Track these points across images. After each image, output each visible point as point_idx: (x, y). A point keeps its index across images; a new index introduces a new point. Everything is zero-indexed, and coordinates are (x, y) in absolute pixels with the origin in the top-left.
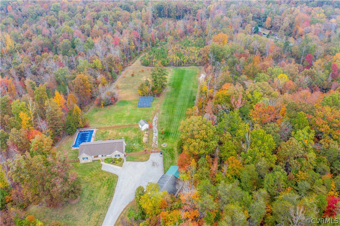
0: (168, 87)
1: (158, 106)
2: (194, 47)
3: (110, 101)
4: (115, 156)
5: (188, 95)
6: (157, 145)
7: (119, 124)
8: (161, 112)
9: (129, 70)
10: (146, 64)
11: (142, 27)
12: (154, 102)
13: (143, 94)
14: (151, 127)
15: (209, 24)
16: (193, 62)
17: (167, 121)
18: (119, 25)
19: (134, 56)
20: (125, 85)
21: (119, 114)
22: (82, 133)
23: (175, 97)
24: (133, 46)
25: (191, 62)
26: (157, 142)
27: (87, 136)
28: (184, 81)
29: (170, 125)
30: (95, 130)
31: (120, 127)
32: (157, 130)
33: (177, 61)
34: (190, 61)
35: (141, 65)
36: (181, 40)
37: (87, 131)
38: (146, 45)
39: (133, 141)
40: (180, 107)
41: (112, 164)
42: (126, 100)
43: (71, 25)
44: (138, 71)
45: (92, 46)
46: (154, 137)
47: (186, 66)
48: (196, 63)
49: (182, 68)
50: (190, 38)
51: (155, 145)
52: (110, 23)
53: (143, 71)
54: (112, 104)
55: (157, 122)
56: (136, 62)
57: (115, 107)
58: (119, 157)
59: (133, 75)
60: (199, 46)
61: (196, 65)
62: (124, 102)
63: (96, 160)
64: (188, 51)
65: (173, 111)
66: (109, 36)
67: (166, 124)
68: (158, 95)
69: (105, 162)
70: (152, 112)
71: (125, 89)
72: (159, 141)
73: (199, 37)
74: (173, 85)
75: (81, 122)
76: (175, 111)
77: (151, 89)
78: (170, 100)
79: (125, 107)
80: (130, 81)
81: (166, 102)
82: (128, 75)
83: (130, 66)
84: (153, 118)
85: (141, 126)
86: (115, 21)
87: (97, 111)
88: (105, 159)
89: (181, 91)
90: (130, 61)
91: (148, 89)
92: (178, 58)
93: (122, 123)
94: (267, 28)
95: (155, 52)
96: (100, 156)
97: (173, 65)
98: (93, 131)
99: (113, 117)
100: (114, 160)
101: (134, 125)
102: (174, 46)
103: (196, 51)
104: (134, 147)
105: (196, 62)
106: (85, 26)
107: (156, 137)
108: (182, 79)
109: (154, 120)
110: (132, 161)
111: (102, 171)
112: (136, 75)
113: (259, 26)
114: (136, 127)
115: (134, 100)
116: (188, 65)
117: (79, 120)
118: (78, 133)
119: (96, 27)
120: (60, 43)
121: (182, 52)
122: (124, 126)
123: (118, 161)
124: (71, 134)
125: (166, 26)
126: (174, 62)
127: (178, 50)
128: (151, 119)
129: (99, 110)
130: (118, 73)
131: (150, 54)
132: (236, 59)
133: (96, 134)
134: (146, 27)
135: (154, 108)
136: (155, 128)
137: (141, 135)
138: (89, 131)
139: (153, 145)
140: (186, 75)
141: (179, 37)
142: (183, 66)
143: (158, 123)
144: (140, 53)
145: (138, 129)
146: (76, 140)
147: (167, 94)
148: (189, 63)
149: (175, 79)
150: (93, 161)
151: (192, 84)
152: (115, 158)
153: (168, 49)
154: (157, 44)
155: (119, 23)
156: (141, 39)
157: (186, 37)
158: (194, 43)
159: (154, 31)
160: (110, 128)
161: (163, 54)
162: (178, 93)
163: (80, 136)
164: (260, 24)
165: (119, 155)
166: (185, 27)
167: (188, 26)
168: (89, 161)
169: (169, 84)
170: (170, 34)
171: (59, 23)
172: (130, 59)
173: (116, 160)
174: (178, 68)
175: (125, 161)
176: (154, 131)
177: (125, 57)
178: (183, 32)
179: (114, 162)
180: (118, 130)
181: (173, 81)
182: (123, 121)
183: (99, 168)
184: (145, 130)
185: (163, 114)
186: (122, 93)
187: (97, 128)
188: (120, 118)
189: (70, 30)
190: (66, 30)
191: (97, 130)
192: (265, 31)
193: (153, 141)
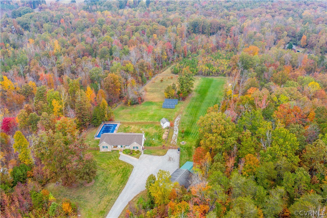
0: (194, 93)
1: (182, 109)
2: (224, 60)
3: (136, 100)
4: (134, 148)
5: (214, 101)
6: (176, 142)
7: (142, 121)
8: (184, 114)
9: (159, 77)
10: (175, 72)
11: (176, 40)
12: (179, 105)
13: (168, 97)
14: (172, 125)
15: (241, 40)
16: (222, 73)
17: (189, 122)
18: (155, 37)
19: (165, 65)
20: (154, 89)
21: (143, 112)
22: (106, 126)
23: (200, 102)
24: (166, 55)
25: (219, 73)
26: (176, 140)
27: (111, 128)
28: (211, 89)
29: (191, 126)
30: (119, 125)
31: (142, 123)
32: (178, 129)
33: (206, 71)
34: (219, 71)
35: (171, 73)
36: (212, 53)
37: (111, 125)
38: (178, 56)
39: (153, 137)
40: (204, 111)
41: (129, 155)
42: (152, 101)
43: (112, 35)
44: (167, 78)
45: (128, 53)
46: (174, 135)
47: (214, 76)
48: (224, 74)
49: (210, 78)
50: (222, 52)
51: (174, 142)
52: (147, 35)
53: (172, 78)
54: (138, 104)
55: (179, 121)
56: (166, 71)
57: (141, 107)
58: (137, 149)
59: (162, 81)
60: (229, 59)
61: (225, 75)
62: (150, 103)
63: (115, 150)
64: (218, 63)
65: (196, 114)
66: (144, 46)
67: (188, 125)
68: (184, 99)
69: (124, 153)
70: (176, 113)
71: (153, 92)
72: (178, 139)
73: (231, 51)
74: (200, 91)
75: (106, 115)
76: (199, 114)
77: (177, 92)
78: (195, 104)
79: (150, 107)
80: (159, 86)
81: (190, 106)
82: (158, 81)
83: (160, 73)
84: (175, 118)
85: (162, 124)
86: (152, 34)
87: (123, 109)
88: (124, 150)
89: (207, 97)
90: (161, 69)
91: (174, 92)
92: (207, 68)
93: (145, 120)
94: (302, 46)
95: (185, 62)
96: (119, 146)
97: (202, 74)
98: (116, 125)
99: (137, 114)
100: (131, 152)
101: (156, 123)
102: (205, 58)
103: (226, 63)
104: (153, 142)
105: (225, 72)
106: (124, 37)
107: (176, 135)
108: (209, 87)
109: (177, 120)
110: (149, 154)
111: (119, 160)
112: (165, 81)
113: (294, 44)
114: (157, 125)
115: (160, 102)
116: (217, 75)
117: (105, 113)
118: (103, 125)
119: (134, 38)
120: (100, 49)
121: (212, 63)
122: (147, 123)
123: (135, 153)
124: (96, 126)
125: (199, 40)
126: (203, 72)
127: (208, 62)
128: (173, 119)
129: (125, 108)
130: (148, 78)
131: (181, 64)
132: (265, 67)
133: (119, 128)
134: (179, 40)
135: (178, 110)
136: (176, 127)
137: (162, 132)
138: (114, 125)
139: (172, 142)
140: (213, 84)
141: (210, 51)
142: (212, 75)
143: (179, 123)
144: (171, 63)
145: (160, 127)
146: (100, 132)
147: (192, 99)
148: (218, 74)
149: (202, 86)
150: (113, 151)
151: (218, 92)
152: (134, 149)
153: (198, 60)
154: (188, 56)
155: (155, 36)
156: (174, 50)
157: (218, 51)
158: (225, 56)
159: (187, 45)
160: (132, 124)
161: (193, 64)
162: (204, 99)
163: (104, 128)
164: (294, 42)
165: (137, 148)
166: (218, 43)
167: (221, 42)
168: (109, 150)
169: (196, 91)
170: (202, 47)
171: (102, 34)
172: (162, 67)
173: (134, 151)
174: (206, 77)
175: (142, 153)
176: (175, 130)
177: (157, 65)
178: (215, 46)
179: (132, 154)
180: (140, 126)
181: (200, 88)
182: (146, 118)
183: (116, 158)
184: (166, 128)
185: (186, 115)
186: (149, 96)
187: (120, 123)
188: (144, 116)
189: (110, 39)
190: (107, 39)
191: (121, 124)
192: (299, 49)
193: (173, 138)
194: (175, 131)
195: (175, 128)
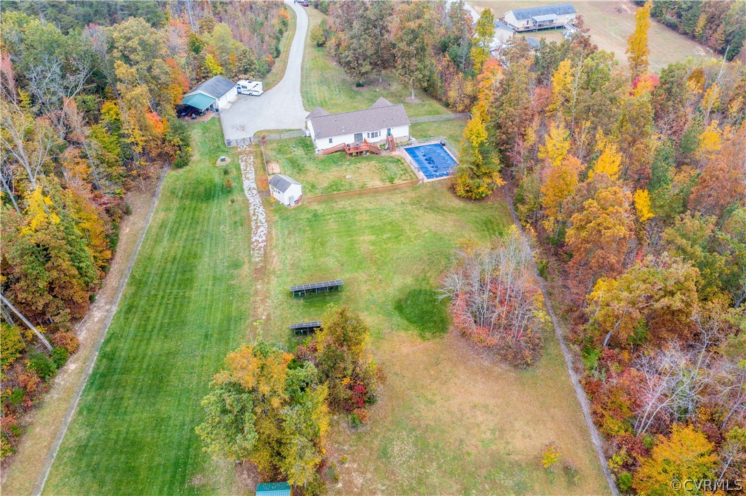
6: (240, 161)
26: (242, 167)
32: (248, 196)
46: (254, 177)
51: (246, 159)
55: (253, 224)
70: (277, 265)
72: (238, 169)
84: (269, 236)
107: (248, 179)
109: (263, 230)
128: (274, 232)
135: (276, 290)
136: (255, 200)
139: (250, 159)
143: (250, 221)
185: (237, 265)
193: (253, 169)
194: (254, 189)
195: (258, 196)
